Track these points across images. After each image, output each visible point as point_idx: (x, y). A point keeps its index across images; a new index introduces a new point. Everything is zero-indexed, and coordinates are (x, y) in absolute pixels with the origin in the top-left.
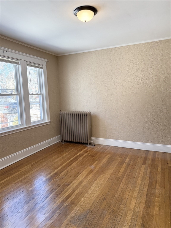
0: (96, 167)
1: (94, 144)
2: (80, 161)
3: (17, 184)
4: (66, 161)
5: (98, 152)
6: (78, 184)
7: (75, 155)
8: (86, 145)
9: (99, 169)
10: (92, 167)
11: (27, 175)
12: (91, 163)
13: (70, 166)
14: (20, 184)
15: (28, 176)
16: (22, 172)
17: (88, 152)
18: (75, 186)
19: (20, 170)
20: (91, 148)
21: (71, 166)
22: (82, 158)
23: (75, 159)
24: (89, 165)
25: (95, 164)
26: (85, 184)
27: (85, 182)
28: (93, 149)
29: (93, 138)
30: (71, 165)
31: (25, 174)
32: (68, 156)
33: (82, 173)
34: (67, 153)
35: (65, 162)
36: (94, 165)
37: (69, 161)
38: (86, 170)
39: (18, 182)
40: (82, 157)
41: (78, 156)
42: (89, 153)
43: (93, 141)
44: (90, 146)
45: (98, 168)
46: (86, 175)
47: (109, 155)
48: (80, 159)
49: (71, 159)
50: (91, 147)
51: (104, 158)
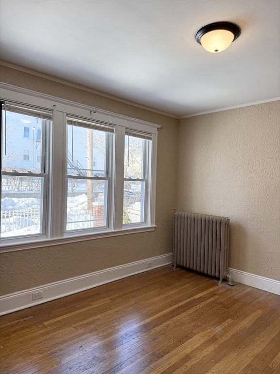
0: (225, 331)
1: (233, 282)
2: (196, 311)
3: (77, 330)
4: (171, 306)
5: (237, 300)
6: (181, 360)
7: (189, 298)
8: (216, 281)
9: (231, 338)
10: (217, 331)
11: (99, 316)
12: (217, 320)
13: (174, 316)
14: (82, 331)
15: (99, 319)
16: (92, 309)
17: (217, 297)
18: (173, 363)
19: (91, 305)
20: (225, 290)
21: (178, 318)
22: (201, 306)
23: (188, 306)
24: (213, 325)
25: (225, 324)
26: (194, 363)
27: (194, 358)
28: (229, 292)
29: (233, 270)
30: (177, 315)
31: (95, 314)
32: (178, 296)
33: (193, 338)
34: (176, 290)
35: (168, 308)
36: (223, 327)
37: (177, 306)
38: (203, 333)
39: (81, 325)
40: (203, 304)
41: (195, 300)
42: (217, 299)
43: (230, 276)
44: (224, 285)
45: (229, 334)
46: (201, 345)
47: (259, 313)
48: (198, 307)
49: (180, 304)
50: (225, 288)
51: (247, 316)
